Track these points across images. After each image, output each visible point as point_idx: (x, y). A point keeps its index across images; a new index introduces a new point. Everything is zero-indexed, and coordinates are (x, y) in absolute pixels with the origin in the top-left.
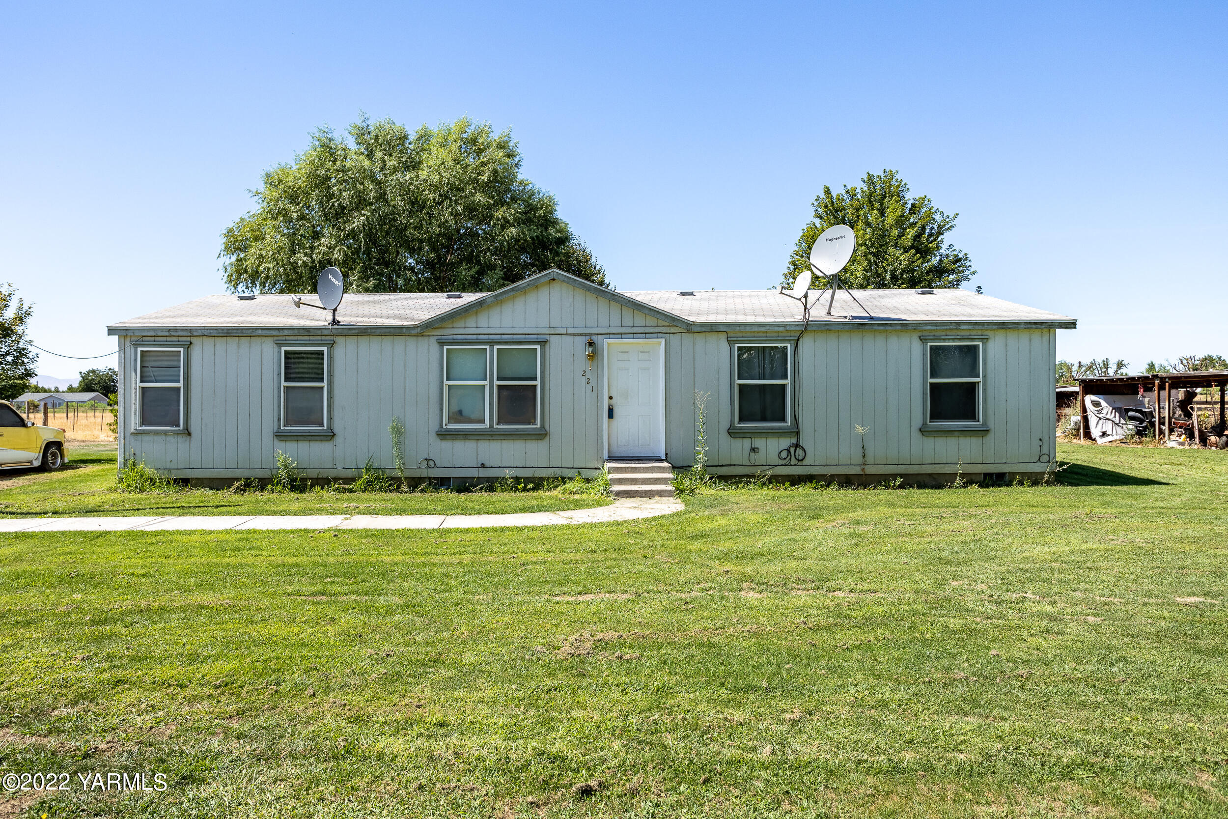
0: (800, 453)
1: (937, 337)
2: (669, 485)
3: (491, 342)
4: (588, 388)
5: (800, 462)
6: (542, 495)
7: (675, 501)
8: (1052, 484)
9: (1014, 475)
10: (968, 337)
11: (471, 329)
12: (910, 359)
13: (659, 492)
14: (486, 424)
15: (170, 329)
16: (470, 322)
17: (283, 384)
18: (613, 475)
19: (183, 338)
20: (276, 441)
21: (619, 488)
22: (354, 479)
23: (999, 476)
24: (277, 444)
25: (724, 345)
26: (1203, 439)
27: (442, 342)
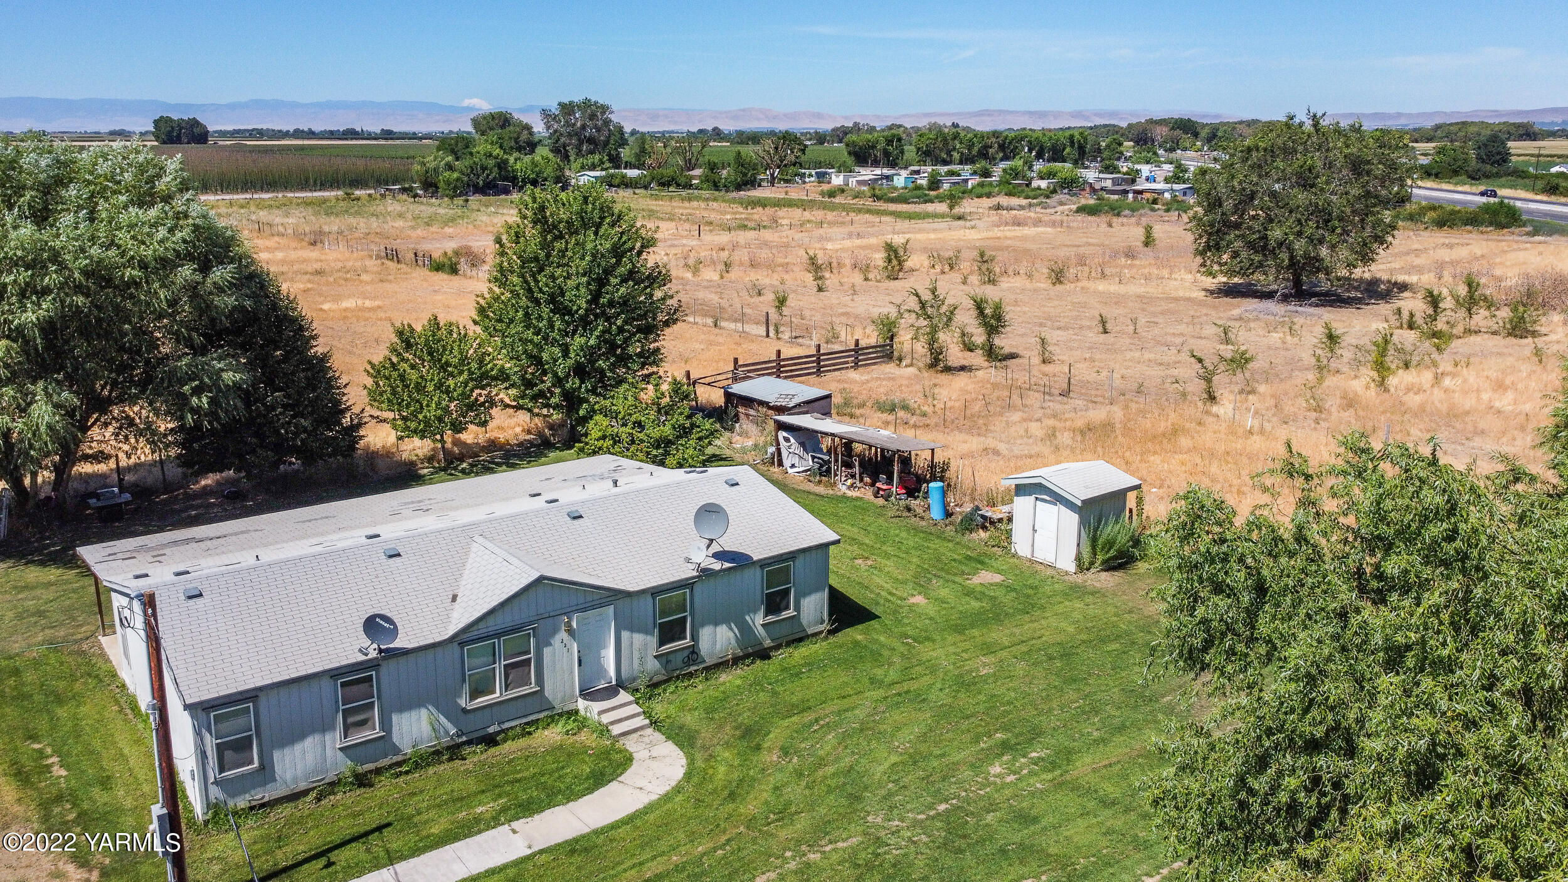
0: (695, 656)
1: (770, 564)
2: (642, 717)
3: (498, 635)
4: (565, 650)
5: (695, 662)
6: (561, 745)
7: (658, 736)
8: (826, 638)
9: (808, 636)
10: (786, 560)
11: (482, 630)
12: (754, 581)
13: (642, 728)
14: (498, 694)
15: (241, 693)
16: (481, 625)
17: (341, 708)
18: (606, 719)
19: (252, 696)
20: (339, 752)
21: (616, 730)
22: (404, 761)
23: (800, 640)
24: (340, 754)
25: (649, 599)
26: (861, 480)
27: (462, 644)
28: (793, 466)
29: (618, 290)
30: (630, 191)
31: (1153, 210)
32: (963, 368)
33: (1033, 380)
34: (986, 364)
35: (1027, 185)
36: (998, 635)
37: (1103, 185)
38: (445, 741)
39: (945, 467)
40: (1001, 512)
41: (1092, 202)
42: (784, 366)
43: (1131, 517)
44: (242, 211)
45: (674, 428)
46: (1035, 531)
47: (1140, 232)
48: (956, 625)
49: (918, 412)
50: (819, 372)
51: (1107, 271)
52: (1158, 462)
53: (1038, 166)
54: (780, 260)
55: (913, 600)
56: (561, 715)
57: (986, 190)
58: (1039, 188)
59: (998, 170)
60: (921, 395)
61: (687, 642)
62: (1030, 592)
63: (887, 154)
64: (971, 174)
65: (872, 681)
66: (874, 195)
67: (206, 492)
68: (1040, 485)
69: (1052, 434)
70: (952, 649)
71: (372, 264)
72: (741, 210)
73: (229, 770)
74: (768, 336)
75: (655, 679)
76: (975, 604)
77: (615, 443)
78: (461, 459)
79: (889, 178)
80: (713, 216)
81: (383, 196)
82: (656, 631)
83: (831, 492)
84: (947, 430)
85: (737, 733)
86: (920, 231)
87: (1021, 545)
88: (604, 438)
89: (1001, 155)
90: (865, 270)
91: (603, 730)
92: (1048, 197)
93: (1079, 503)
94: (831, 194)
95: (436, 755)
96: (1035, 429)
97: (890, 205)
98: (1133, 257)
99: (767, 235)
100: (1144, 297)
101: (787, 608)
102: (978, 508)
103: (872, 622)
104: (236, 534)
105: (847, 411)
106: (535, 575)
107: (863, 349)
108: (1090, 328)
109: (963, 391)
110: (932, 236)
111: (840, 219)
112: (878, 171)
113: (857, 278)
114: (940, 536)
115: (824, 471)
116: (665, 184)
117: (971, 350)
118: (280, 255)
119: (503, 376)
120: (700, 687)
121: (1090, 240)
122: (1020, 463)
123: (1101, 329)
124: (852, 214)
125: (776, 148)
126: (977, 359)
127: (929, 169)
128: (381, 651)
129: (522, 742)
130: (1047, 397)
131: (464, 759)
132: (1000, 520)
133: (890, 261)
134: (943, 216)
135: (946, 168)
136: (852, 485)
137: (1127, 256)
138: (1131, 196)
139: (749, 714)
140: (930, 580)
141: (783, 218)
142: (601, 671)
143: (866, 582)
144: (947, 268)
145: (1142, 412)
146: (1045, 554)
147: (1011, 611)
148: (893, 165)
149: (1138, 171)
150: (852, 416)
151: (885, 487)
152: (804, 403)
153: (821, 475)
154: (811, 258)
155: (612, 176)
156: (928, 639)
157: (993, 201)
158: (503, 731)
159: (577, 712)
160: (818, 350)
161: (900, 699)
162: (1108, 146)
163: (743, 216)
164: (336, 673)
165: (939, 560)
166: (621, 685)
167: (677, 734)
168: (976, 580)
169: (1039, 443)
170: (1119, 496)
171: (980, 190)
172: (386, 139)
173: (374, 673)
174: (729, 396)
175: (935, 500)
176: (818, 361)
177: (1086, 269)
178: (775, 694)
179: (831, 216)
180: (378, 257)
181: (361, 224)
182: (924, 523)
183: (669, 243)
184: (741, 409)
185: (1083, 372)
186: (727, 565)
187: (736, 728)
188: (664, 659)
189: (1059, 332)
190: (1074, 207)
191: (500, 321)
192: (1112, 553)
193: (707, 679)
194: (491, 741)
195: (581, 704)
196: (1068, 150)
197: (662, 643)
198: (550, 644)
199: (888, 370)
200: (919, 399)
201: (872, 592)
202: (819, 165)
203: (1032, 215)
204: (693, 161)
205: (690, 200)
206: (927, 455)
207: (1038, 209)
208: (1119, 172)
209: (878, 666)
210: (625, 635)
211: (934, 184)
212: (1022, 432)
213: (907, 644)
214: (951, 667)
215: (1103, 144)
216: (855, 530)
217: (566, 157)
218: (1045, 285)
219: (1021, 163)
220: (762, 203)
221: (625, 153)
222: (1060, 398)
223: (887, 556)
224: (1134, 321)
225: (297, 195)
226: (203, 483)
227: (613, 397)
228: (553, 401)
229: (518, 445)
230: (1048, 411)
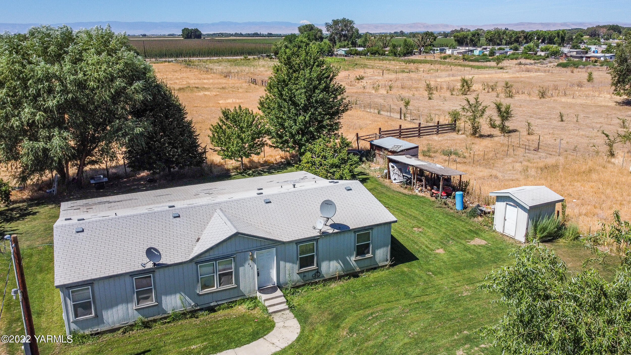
0: (319, 274)
1: (359, 231)
2: (285, 304)
3: (216, 260)
4: (250, 268)
5: (319, 277)
6: (244, 315)
7: (291, 315)
8: (389, 268)
9: (379, 267)
10: (368, 229)
11: (207, 256)
12: (351, 239)
13: (284, 310)
14: (215, 288)
15: (84, 281)
16: (207, 254)
17: (135, 290)
18: (267, 304)
19: (90, 283)
20: (135, 311)
21: (271, 310)
22: (168, 317)
23: (375, 269)
24: (136, 312)
25: (295, 246)
26: (426, 188)
27: (197, 263)
28: (395, 179)
29: (319, 95)
30: (358, 57)
31: (595, 65)
32: (489, 136)
33: (521, 143)
34: (500, 134)
35: (535, 54)
36: (476, 274)
37: (572, 54)
38: (189, 308)
39: (467, 184)
40: (490, 208)
41: (565, 61)
42: (403, 132)
43: (558, 215)
44: (204, 64)
45: (339, 160)
46: (505, 220)
47: (586, 75)
48: (456, 267)
49: (462, 156)
50: (419, 136)
51: (567, 93)
52: (579, 185)
53: (542, 46)
54: (415, 86)
55: (438, 251)
56: (248, 299)
57: (515, 56)
58: (540, 56)
59: (522, 49)
60: (464, 148)
61: (314, 267)
62: (499, 251)
63: (472, 40)
64: (510, 49)
65: (406, 294)
66: (464, 58)
67: (142, 178)
68: (509, 197)
69: (526, 170)
70: (451, 280)
71: (245, 85)
72: (404, 64)
73: (80, 317)
74: (401, 118)
75: (298, 284)
76: (469, 256)
77: (313, 165)
78: (250, 169)
79: (472, 51)
80: (391, 67)
81: (259, 58)
82: (298, 262)
83: (411, 193)
84: (474, 165)
85: (330, 317)
86: (482, 74)
87: (498, 226)
88: (308, 163)
89: (525, 41)
90: (452, 90)
91: (265, 309)
92: (544, 59)
93: (528, 208)
94: (445, 58)
95: (184, 315)
96: (518, 166)
97: (470, 63)
98: (581, 86)
99: (412, 75)
100: (584, 105)
101: (368, 253)
102: (479, 206)
103: (414, 262)
104: (126, 200)
105: (427, 154)
106: (234, 231)
107: (441, 125)
108: (555, 118)
109: (486, 147)
110: (487, 76)
111: (446, 69)
112: (467, 48)
113: (448, 94)
114: (459, 219)
115: (408, 183)
116: (373, 54)
117: (494, 128)
118: (211, 81)
119: (268, 132)
120: (320, 290)
121: (562, 79)
122: (507, 183)
123: (560, 119)
124: (452, 67)
125: (423, 38)
126: (496, 132)
127: (491, 47)
128: (155, 264)
129: (227, 311)
130: (527, 151)
131: (197, 318)
132: (489, 213)
133: (463, 86)
134: (494, 67)
135: (499, 47)
136: (421, 190)
137: (578, 86)
138: (584, 59)
139: (339, 307)
140: (449, 241)
141: (421, 68)
142: (269, 279)
143: (416, 240)
144: (490, 90)
145: (575, 160)
146: (510, 231)
147: (487, 261)
148: (475, 45)
149: (589, 49)
150: (430, 156)
151: (436, 192)
152: (405, 150)
153: (407, 184)
154: (428, 85)
155: (351, 50)
156: (440, 273)
157: (518, 61)
158: (218, 305)
159: (256, 298)
160: (420, 126)
161: (417, 306)
162: (576, 37)
163: (404, 67)
164: (133, 274)
165: (455, 231)
166: (280, 286)
167: (300, 315)
168: (472, 243)
169: (519, 173)
170: (552, 204)
171: (512, 56)
172: (269, 37)
173: (152, 275)
174: (372, 145)
175: (458, 200)
176: (419, 131)
177: (557, 91)
178: (355, 297)
179: (443, 67)
180: (249, 82)
181: (246, 69)
182: (452, 211)
183: (369, 78)
184: (376, 152)
185: (547, 139)
186: (336, 231)
187: (330, 314)
188: (302, 275)
189: (539, 120)
190: (556, 64)
191: (269, 108)
192: (545, 234)
193: (324, 286)
194: (212, 310)
195: (258, 294)
196: (556, 39)
197: (301, 267)
198: (243, 266)
199: (452, 136)
200: (464, 150)
201: (417, 245)
202: (441, 45)
203: (536, 67)
204: (387, 44)
205: (383, 60)
206: (458, 177)
207: (539, 65)
208: (580, 49)
209: (411, 286)
210: (282, 263)
211: (492, 53)
212: (511, 168)
213: (429, 275)
214: (449, 290)
215: (574, 37)
216: (417, 212)
217: (335, 43)
218: (535, 98)
219: (533, 44)
220: (414, 62)
221: (359, 41)
222: (533, 152)
223: (430, 227)
224: (577, 116)
225: (227, 58)
226: (142, 174)
227: (315, 144)
228: (289, 144)
229: (276, 164)
230: (527, 158)
